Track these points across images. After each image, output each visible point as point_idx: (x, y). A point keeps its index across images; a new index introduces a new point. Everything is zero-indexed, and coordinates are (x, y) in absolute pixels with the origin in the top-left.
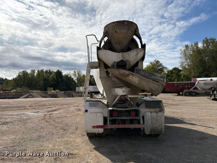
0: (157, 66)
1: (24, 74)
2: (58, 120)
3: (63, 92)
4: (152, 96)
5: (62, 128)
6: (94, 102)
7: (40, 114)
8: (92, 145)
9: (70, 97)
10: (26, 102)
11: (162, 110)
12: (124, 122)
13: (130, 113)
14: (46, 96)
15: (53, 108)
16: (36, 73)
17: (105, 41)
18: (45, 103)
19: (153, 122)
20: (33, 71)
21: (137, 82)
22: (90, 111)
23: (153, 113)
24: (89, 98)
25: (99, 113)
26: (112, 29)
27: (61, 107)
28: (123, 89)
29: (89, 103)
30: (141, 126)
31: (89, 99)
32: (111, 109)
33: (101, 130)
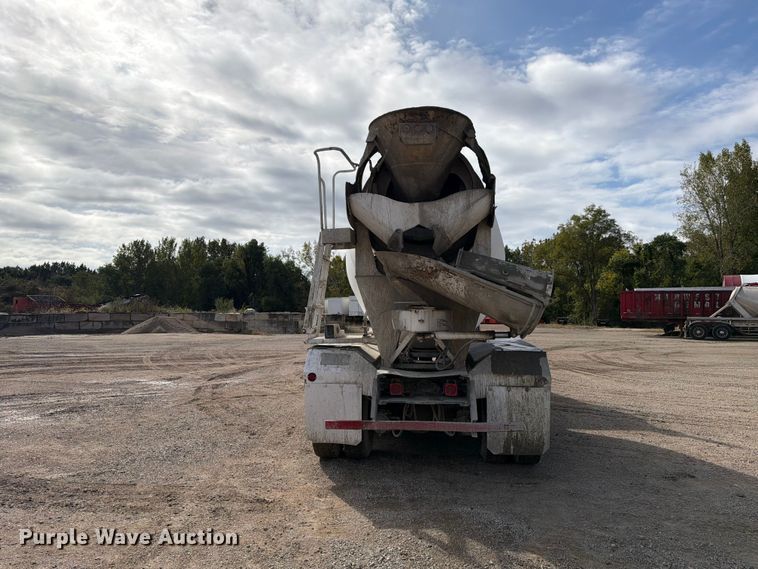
0: (598, 228)
1: (139, 250)
2: (237, 404)
3: (265, 316)
4: (509, 337)
5: (246, 429)
6: (338, 352)
7: (183, 385)
8: (326, 478)
9: (289, 333)
10: (142, 344)
11: (542, 381)
12: (426, 412)
13: (441, 387)
14: (211, 326)
15: (226, 368)
16: (177, 249)
17: (373, 166)
18: (203, 349)
19: (514, 417)
20: (170, 244)
21: (462, 295)
22: (321, 378)
23: (513, 390)
24: (324, 338)
25: (349, 383)
26: (392, 133)
27: (252, 363)
28: (421, 314)
29: (322, 355)
30: (470, 427)
31: (323, 342)
32: (386, 372)
33: (354, 437)
